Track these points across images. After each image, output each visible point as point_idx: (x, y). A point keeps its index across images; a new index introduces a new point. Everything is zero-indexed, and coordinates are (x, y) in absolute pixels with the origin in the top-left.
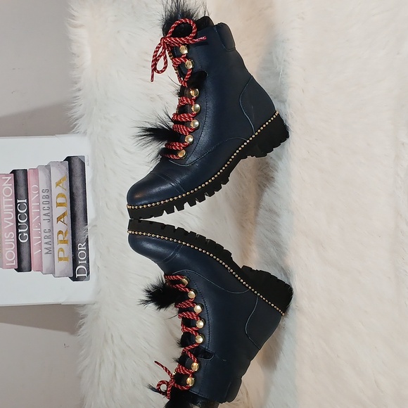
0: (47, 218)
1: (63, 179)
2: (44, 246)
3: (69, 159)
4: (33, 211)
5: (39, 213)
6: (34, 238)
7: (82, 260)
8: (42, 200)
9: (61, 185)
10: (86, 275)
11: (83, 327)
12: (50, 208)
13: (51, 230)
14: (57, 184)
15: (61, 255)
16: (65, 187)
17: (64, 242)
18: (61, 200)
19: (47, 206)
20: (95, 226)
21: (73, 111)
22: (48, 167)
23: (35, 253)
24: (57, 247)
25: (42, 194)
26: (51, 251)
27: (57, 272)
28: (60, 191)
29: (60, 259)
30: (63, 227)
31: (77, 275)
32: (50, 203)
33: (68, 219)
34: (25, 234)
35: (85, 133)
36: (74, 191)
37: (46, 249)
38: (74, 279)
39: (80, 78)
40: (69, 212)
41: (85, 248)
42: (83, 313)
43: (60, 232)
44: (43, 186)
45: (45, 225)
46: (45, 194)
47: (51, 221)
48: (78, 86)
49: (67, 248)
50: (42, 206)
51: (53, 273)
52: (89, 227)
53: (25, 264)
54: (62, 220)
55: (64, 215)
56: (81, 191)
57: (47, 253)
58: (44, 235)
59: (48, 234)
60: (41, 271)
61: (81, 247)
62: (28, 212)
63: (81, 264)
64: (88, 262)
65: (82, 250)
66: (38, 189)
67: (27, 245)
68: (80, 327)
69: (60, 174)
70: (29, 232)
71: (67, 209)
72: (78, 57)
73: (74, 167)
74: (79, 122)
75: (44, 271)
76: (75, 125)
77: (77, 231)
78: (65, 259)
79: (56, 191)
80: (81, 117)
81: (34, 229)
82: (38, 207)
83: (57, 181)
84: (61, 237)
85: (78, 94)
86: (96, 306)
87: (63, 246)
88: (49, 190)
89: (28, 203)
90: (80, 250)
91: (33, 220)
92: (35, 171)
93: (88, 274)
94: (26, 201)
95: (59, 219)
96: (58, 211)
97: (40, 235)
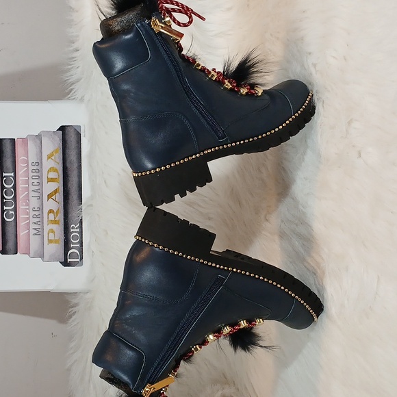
0: (37, 194)
1: (56, 151)
2: (32, 226)
3: (62, 129)
4: (20, 187)
5: (27, 189)
6: (21, 216)
7: (74, 243)
8: (31, 174)
9: (53, 158)
10: (79, 260)
11: (74, 317)
12: (40, 184)
13: (41, 209)
14: (49, 157)
15: (51, 236)
16: (58, 161)
17: (55, 222)
18: (52, 175)
19: (37, 181)
20: (91, 205)
21: (69, 74)
22: (39, 137)
23: (22, 233)
24: (47, 227)
25: (31, 168)
26: (39, 232)
27: (46, 256)
28: (52, 165)
29: (50, 241)
30: (55, 205)
31: (69, 260)
32: (40, 177)
33: (60, 197)
34: (11, 212)
35: (82, 100)
36: (68, 165)
37: (35, 229)
38: (65, 264)
39: (78, 36)
40: (61, 189)
41: (78, 230)
42: (74, 301)
43: (51, 211)
44: (33, 158)
45: (34, 203)
46: (35, 167)
47: (40, 198)
48: (75, 46)
49: (58, 229)
50: (31, 181)
51: (42, 256)
52: (84, 206)
53: (10, 245)
54: (53, 197)
55: (56, 192)
56: (75, 165)
57: (35, 234)
58: (32, 213)
59: (37, 213)
60: (28, 253)
61: (74, 229)
62: (15, 187)
63: (73, 248)
64: (82, 245)
65: (75, 232)
66: (27, 162)
67: (13, 224)
68: (70, 317)
69: (52, 146)
70: (15, 210)
71: (59, 185)
72: (77, 11)
73: (68, 138)
74: (76, 87)
75: (32, 254)
76: (71, 91)
77: (70, 210)
78: (56, 241)
79: (47, 164)
80: (78, 81)
81: (21, 207)
82: (27, 182)
83: (49, 153)
84: (52, 216)
85: (75, 54)
86: (88, 296)
87: (54, 227)
88: (40, 163)
89: (15, 177)
90: (73, 232)
91: (20, 197)
92: (25, 141)
93: (81, 259)
94: (12, 174)
95: (50, 196)
96: (49, 188)
97: (28, 214)
